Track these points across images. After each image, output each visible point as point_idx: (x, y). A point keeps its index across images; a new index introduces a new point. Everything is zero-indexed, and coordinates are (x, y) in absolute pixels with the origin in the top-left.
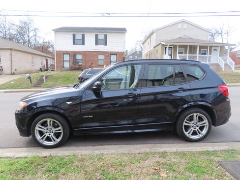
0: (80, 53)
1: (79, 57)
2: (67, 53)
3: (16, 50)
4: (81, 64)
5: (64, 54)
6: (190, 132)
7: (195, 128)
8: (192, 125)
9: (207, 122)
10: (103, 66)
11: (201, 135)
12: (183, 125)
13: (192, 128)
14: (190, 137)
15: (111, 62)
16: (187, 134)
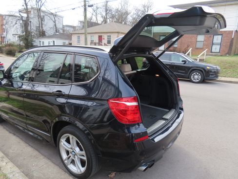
2: (163, 35)
6: (69, 158)
7: (74, 157)
8: (70, 150)
9: (85, 155)
10: (202, 49)
11: (79, 171)
12: (60, 144)
13: (70, 155)
14: (69, 166)
15: (213, 44)
16: (65, 160)
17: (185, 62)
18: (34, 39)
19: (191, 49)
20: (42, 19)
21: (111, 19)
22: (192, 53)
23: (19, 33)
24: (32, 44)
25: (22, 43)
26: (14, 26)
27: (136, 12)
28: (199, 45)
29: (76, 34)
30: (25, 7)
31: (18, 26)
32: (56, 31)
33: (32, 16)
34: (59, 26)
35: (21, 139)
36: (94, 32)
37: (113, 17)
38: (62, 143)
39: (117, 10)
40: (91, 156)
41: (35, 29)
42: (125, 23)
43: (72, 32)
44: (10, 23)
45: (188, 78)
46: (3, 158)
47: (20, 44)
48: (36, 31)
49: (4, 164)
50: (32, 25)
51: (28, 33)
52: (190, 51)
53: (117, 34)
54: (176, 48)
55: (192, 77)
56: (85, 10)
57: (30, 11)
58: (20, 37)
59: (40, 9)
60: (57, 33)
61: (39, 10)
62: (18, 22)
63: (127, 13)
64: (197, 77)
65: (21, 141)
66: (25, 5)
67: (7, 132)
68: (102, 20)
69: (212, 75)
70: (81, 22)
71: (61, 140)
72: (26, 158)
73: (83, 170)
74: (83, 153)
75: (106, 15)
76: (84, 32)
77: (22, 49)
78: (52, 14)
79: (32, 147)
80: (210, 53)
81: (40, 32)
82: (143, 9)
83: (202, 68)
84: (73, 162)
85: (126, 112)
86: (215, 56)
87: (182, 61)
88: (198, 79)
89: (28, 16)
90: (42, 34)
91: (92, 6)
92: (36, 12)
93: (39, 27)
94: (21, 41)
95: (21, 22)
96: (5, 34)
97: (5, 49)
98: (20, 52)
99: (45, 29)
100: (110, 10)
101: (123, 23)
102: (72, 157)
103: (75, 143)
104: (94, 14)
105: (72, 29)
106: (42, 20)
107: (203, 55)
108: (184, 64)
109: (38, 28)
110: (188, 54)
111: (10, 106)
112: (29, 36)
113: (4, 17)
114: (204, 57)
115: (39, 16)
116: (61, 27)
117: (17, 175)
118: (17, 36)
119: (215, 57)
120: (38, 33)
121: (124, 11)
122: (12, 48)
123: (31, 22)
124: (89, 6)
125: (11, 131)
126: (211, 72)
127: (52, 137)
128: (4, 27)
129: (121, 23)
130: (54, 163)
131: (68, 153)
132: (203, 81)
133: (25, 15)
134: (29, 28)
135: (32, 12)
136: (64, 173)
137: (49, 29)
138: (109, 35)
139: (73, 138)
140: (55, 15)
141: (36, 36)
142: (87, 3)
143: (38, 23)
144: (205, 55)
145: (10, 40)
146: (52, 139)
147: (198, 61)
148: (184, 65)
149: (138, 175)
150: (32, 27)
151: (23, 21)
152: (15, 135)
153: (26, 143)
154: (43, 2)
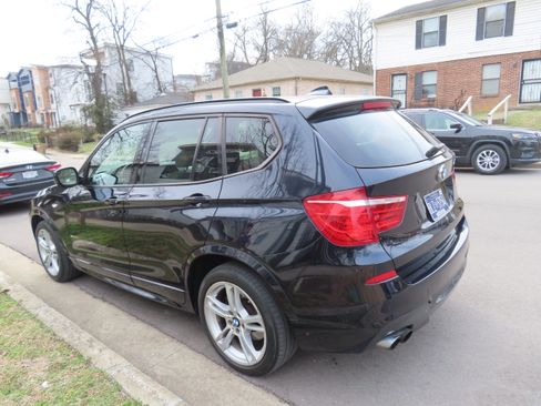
0: (431, 68)
1: (430, 79)
2: (401, 72)
3: (305, 79)
4: (434, 96)
5: (393, 75)
6: (225, 335)
7: (238, 331)
8: (228, 317)
9: (261, 323)
10: (496, 97)
11: (250, 359)
12: (206, 305)
13: (228, 326)
14: (226, 352)
15: (523, 82)
16: (219, 339)
17: (458, 128)
18: (115, 112)
19: (470, 98)
20: (127, 67)
21: (277, 52)
22: (472, 107)
23: (84, 100)
24: (111, 122)
25: (89, 123)
26: (71, 88)
27: (332, 30)
28: (489, 89)
29: (203, 90)
30: (93, 45)
31: (80, 86)
32: (160, 89)
33: (106, 62)
34: (165, 78)
35: (119, 308)
36: (242, 82)
37: (281, 45)
38: (210, 304)
39: (289, 31)
40: (275, 324)
41: (115, 89)
42: (310, 57)
43: (193, 89)
44: (63, 81)
45: (470, 165)
46: (90, 341)
47: (86, 125)
48: (118, 93)
49: (96, 352)
50: (108, 81)
51: (101, 100)
52: (468, 102)
53: (294, 82)
54: (433, 100)
55: (478, 161)
56: (221, 35)
57: (103, 53)
58: (84, 109)
59: (122, 46)
60: (163, 94)
61: (121, 48)
62: (79, 79)
63: (312, 35)
64: (490, 159)
65: (120, 312)
66: (91, 42)
67: (89, 297)
68: (257, 54)
69: (526, 152)
70: (211, 65)
71: (208, 296)
72: (135, 342)
73: (258, 355)
74: (258, 318)
75: (266, 43)
76: (221, 85)
77: (92, 134)
78: (148, 53)
79: (143, 321)
80: (519, 106)
81: (125, 95)
82: (348, 21)
83: (501, 138)
84: (236, 341)
85: (344, 221)
86: (532, 109)
87: (452, 127)
88: (493, 166)
89: (99, 63)
90: (131, 99)
91: (235, 25)
92: (114, 52)
93: (124, 84)
94: (87, 117)
95: (86, 77)
96: (54, 106)
97: (55, 138)
98: (88, 141)
99: (135, 87)
100: (274, 32)
101: (305, 56)
102: (233, 331)
103: (238, 301)
104: (240, 43)
105: (194, 82)
106: (128, 70)
107: (501, 110)
108: (457, 132)
109: (121, 88)
110: (465, 112)
111: (90, 243)
112: (104, 105)
113: (50, 71)
114: (505, 115)
115: (122, 61)
116: (170, 79)
117: (125, 370)
118: (78, 109)
119: (532, 113)
120: (122, 97)
121: (306, 30)
122: (70, 134)
123: (105, 75)
124: (229, 27)
125: (96, 294)
126: (524, 145)
127: (187, 292)
128: (51, 92)
129: (300, 57)
130: (194, 350)
131: (222, 322)
132: (506, 169)
133: (93, 63)
134: (103, 89)
135: (107, 55)
136: (216, 367)
137: (144, 87)
138: (275, 85)
139: (233, 290)
140: (155, 56)
141: (117, 103)
142: (223, 19)
143: (121, 75)
144: (506, 108)
145: (64, 118)
146: (188, 297)
147: (490, 122)
148: (458, 135)
149: (376, 366)
150: (109, 87)
151: (89, 74)
152: (104, 301)
153: (130, 314)
154: (128, 30)
